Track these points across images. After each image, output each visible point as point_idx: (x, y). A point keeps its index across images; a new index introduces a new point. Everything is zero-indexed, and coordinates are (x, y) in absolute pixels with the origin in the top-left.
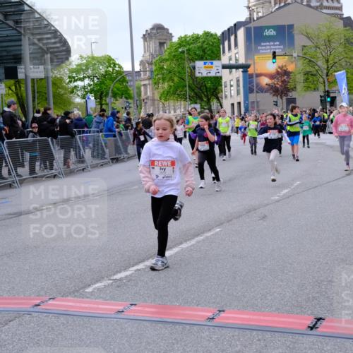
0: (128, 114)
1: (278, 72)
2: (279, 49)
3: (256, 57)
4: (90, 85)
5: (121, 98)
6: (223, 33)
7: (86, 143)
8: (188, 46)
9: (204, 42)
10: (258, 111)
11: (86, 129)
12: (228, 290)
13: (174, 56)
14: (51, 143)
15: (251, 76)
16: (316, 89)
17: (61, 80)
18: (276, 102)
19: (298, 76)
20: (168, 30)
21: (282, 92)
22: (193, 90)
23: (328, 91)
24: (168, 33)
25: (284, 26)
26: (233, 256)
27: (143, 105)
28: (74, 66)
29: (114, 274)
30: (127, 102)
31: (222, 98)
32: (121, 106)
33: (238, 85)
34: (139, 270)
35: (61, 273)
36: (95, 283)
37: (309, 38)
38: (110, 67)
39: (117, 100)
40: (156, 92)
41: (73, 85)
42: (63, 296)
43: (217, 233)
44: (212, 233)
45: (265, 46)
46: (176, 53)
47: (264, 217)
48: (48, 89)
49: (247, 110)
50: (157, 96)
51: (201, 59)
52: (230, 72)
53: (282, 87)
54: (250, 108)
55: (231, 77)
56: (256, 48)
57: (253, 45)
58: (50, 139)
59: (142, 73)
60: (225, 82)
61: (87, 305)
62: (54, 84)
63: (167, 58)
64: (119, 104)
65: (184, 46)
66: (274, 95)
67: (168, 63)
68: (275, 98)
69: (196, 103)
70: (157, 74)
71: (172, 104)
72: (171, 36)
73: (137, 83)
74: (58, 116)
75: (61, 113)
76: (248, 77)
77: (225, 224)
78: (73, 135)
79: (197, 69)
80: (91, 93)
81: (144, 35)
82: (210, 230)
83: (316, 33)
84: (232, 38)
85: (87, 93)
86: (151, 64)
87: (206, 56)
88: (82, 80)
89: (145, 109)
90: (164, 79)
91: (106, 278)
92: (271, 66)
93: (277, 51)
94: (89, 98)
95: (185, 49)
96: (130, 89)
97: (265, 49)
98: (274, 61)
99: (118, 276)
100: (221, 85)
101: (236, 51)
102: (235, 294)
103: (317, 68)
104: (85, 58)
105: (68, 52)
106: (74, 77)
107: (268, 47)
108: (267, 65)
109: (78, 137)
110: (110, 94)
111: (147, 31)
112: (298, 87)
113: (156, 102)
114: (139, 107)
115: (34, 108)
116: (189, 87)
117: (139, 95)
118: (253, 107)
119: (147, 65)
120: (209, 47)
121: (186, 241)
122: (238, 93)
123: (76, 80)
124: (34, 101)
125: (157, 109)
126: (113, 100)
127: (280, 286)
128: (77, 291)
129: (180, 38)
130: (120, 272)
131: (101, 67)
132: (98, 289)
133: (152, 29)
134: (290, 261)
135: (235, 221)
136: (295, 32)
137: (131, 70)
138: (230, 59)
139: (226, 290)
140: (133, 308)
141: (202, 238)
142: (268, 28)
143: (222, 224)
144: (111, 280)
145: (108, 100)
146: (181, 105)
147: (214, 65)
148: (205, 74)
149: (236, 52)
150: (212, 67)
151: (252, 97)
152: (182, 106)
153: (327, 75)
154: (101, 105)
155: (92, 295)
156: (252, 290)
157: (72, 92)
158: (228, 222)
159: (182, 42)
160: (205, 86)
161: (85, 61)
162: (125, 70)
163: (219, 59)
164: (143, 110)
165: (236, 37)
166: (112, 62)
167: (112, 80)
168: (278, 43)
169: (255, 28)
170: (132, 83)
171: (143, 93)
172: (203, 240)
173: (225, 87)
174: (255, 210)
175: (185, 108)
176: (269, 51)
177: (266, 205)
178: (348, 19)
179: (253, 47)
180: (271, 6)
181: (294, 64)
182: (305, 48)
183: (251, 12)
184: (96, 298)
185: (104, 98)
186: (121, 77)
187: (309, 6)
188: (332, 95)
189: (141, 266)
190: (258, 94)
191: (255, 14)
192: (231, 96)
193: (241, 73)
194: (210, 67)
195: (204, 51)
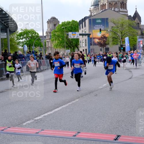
0: (41, 53)
1: (102, 37)
2: (102, 28)
3: (93, 31)
4: (25, 41)
5: (38, 47)
6: (80, 21)
7: (23, 65)
8: (65, 26)
9: (72, 24)
10: (94, 53)
11: (23, 59)
12: (82, 124)
13: (60, 30)
15: (91, 38)
16: (117, 44)
17: (14, 39)
19: (110, 39)
20: (57, 19)
21: (103, 45)
22: (68, 44)
23: (122, 45)
24: (57, 20)
25: (104, 18)
26: (84, 111)
27: (47, 50)
29: (35, 118)
30: (41, 48)
33: (86, 42)
34: (45, 116)
35: (13, 117)
36: (27, 121)
37: (114, 23)
38: (34, 34)
39: (36, 47)
40: (52, 44)
41: (18, 41)
42: (14, 127)
43: (77, 101)
44: (75, 101)
45: (97, 26)
47: (96, 95)
48: (8, 43)
49: (89, 52)
50: (53, 46)
51: (71, 31)
52: (83, 37)
53: (103, 43)
54: (90, 52)
55: (83, 39)
56: (93, 27)
57: (92, 26)
59: (47, 37)
60: (81, 41)
61: (23, 130)
62: (10, 40)
63: (57, 30)
64: (37, 49)
66: (100, 46)
67: (57, 33)
68: (101, 48)
69: (69, 49)
70: (53, 37)
72: (59, 22)
73: (44, 41)
77: (80, 98)
79: (69, 35)
80: (26, 45)
81: (48, 21)
82: (74, 100)
83: (117, 22)
84: (84, 23)
85: (24, 44)
86: (51, 33)
87: (73, 30)
88: (22, 39)
90: (56, 39)
91: (31, 119)
92: (99, 35)
93: (101, 28)
94: (25, 47)
95: (64, 27)
96: (42, 43)
97: (97, 28)
98: (100, 32)
99: (36, 118)
100: (79, 42)
101: (85, 28)
102: (84, 126)
103: (117, 36)
104: (23, 30)
105: (16, 27)
106: (19, 38)
108: (97, 34)
110: (34, 45)
111: (49, 20)
112: (110, 43)
113: (52, 49)
114: (45, 50)
116: (66, 42)
117: (45, 45)
118: (92, 51)
119: (49, 33)
120: (74, 26)
121: (64, 104)
122: (86, 45)
123: (20, 39)
125: (53, 52)
126: (35, 47)
127: (103, 123)
128: (20, 125)
129: (62, 23)
130: (37, 117)
131: (30, 34)
132: (28, 124)
133: (51, 19)
134: (107, 113)
135: (85, 96)
136: (109, 21)
137: (42, 35)
138: (83, 31)
140: (43, 131)
141: (71, 103)
142: (98, 19)
143: (79, 98)
144: (33, 120)
145: (33, 47)
146: (62, 50)
147: (76, 34)
148: (72, 38)
149: (85, 29)
151: (91, 47)
153: (122, 39)
154: (30, 49)
155: (25, 126)
156: (92, 124)
157: (18, 44)
158: (82, 97)
160: (72, 42)
163: (78, 31)
164: (47, 52)
166: (34, 32)
167: (34, 39)
168: (102, 25)
169: (93, 19)
170: (42, 41)
171: (47, 45)
172: (72, 104)
173: (81, 43)
174: (93, 92)
175: (64, 51)
176: (98, 28)
177: (97, 90)
178: (130, 16)
179: (92, 27)
180: (99, 10)
181: (108, 34)
182: (113, 28)
183: (91, 13)
184: (27, 127)
185: (31, 47)
186: (38, 38)
187: (114, 11)
188: (123, 47)
189: (46, 114)
190: (94, 46)
191: (93, 13)
192: (83, 47)
193: (87, 37)
194: (74, 35)
195: (72, 28)
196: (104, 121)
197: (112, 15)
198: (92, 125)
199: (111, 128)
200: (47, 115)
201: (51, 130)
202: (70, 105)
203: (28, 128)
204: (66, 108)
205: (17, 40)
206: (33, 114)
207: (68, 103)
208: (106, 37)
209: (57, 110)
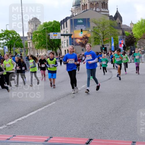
1: (83, 37)
2: (84, 28)
3: (74, 31)
5: (19, 48)
6: (61, 21)
9: (54, 25)
12: (55, 128)
15: (73, 39)
16: (99, 44)
18: (83, 49)
19: (92, 39)
22: (49, 45)
23: (103, 45)
25: (86, 19)
26: (59, 114)
27: (29, 50)
30: (21, 49)
31: (61, 48)
32: (18, 51)
33: (67, 42)
34: (19, 121)
37: (96, 24)
38: (14, 35)
39: (17, 49)
40: (34, 45)
43: (54, 104)
45: (78, 27)
50: (34, 47)
51: (53, 32)
52: (64, 37)
53: (85, 43)
55: (64, 39)
56: (75, 27)
59: (28, 37)
60: (62, 41)
63: (38, 31)
67: (39, 33)
68: (82, 48)
69: (50, 50)
70: (34, 38)
73: (25, 42)
76: (71, 39)
79: (50, 36)
80: (6, 46)
81: (29, 22)
82: (51, 103)
83: (99, 22)
84: (65, 23)
85: (4, 45)
86: (32, 34)
89: (30, 52)
90: (37, 40)
92: (81, 35)
94: (5, 48)
95: (46, 28)
96: (23, 44)
98: (82, 33)
100: (61, 42)
101: (67, 29)
103: (99, 36)
104: (4, 31)
108: (79, 34)
110: (14, 46)
111: (30, 20)
113: (34, 49)
114: (26, 52)
116: (47, 43)
117: (27, 46)
119: (30, 34)
120: (55, 27)
121: (40, 108)
126: (15, 48)
129: (44, 23)
130: (11, 122)
131: (10, 35)
133: (32, 19)
135: (62, 99)
136: (90, 21)
137: (22, 36)
138: (64, 32)
139: (54, 128)
140: (14, 137)
141: (47, 106)
142: (80, 19)
143: (56, 100)
144: (6, 125)
148: (54, 38)
150: (57, 35)
152: (45, 51)
153: (103, 39)
154: (11, 50)
158: (59, 99)
159: (45, 25)
162: (20, 36)
163: (59, 31)
164: (28, 53)
165: (66, 23)
166: (15, 33)
167: (15, 40)
168: (83, 26)
169: (74, 19)
170: (23, 42)
172: (48, 107)
173: (62, 43)
175: (46, 52)
176: (80, 29)
178: (112, 16)
179: (73, 27)
180: (81, 11)
181: (90, 34)
182: (94, 28)
185: (12, 48)
186: (19, 39)
187: (96, 11)
188: (105, 47)
190: (75, 46)
191: (74, 14)
192: (65, 47)
193: (69, 38)
194: (56, 35)
195: (54, 29)
196: (78, 124)
197: (94, 15)
198: (66, 128)
199: (84, 132)
204: (41, 111)
206: (6, 119)
207: (43, 107)
208: (88, 37)
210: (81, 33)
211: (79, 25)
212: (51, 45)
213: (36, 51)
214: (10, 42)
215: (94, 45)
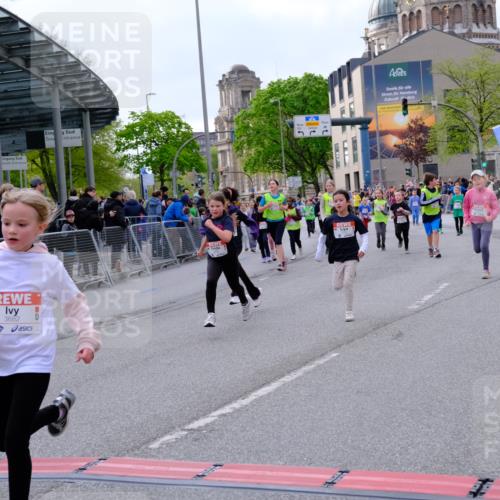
0: (201, 193)
1: (410, 128)
2: (411, 95)
3: (379, 107)
4: (145, 154)
5: (191, 171)
6: (331, 76)
7: (142, 236)
8: (282, 95)
9: (305, 88)
10: (384, 184)
11: (142, 216)
12: (352, 441)
13: (264, 108)
14: (93, 237)
15: (373, 135)
16: (466, 151)
17: (106, 148)
18: (410, 170)
19: (440, 133)
20: (253, 73)
21: (417, 156)
22: (291, 157)
23: (483, 153)
24: (254, 77)
25: (417, 63)
26: (358, 392)
27: (221, 179)
28: (122, 127)
29: (189, 423)
30: (199, 176)
31: (332, 167)
32: (189, 183)
33: (355, 148)
34: (224, 415)
35: (113, 422)
36: (162, 436)
37: (453, 79)
38: (174, 127)
39: (184, 174)
40: (238, 160)
41: (121, 154)
42: (118, 456)
43: (333, 360)
44: (326, 360)
45: (392, 92)
46: (266, 106)
47: (400, 334)
48: (88, 162)
49: (368, 183)
50: (240, 168)
51: (302, 112)
52: (344, 130)
53: (417, 148)
54: (372, 181)
55: (344, 137)
56: (379, 95)
57: (375, 90)
58: (92, 232)
59: (218, 134)
60: (337, 145)
61: (152, 468)
62: (95, 154)
63: (254, 112)
64: (187, 179)
65: (278, 95)
66: (406, 161)
67: (255, 120)
68: (408, 165)
69: (295, 175)
70: (241, 136)
71: (262, 178)
72: (258, 81)
73: (212, 149)
74: (102, 198)
75: (107, 194)
76: (368, 136)
77: (343, 347)
78: (124, 225)
79: (296, 126)
80: (147, 165)
81: (220, 82)
82: (322, 355)
83: (464, 73)
84: (345, 82)
85: (142, 164)
86: (231, 121)
87: (309, 108)
88: (135, 146)
90: (249, 143)
91: (177, 428)
92: (401, 121)
93: (408, 98)
94: (145, 172)
95: (278, 99)
96: (203, 157)
97: (391, 97)
98: (405, 112)
99: (195, 425)
100: (331, 149)
101: (351, 100)
102: (362, 446)
103: (466, 120)
104: (138, 116)
106: (123, 144)
107: (396, 93)
108: (394, 119)
109: (131, 227)
110: (175, 166)
111: (224, 75)
112: (439, 148)
113: (240, 175)
114: (215, 182)
115: (68, 188)
116: (285, 151)
117: (216, 165)
118: (377, 179)
119: (225, 123)
120: (312, 95)
121: (289, 372)
122: (355, 159)
123: (127, 148)
124: (67, 178)
126: (178, 174)
127: (427, 434)
128: (138, 448)
129: (271, 85)
130: (197, 419)
131: (161, 129)
132: (168, 444)
133: (232, 72)
135: (357, 341)
136: (434, 71)
137: (203, 130)
138: (343, 112)
139: (349, 441)
140: (218, 470)
141: (312, 367)
142: (396, 66)
143: (340, 346)
144: (188, 430)
145: (171, 173)
147: (320, 121)
148: (307, 135)
149: (351, 102)
150: (317, 124)
151: (375, 164)
153: (481, 131)
154: (162, 181)
155: (158, 453)
156: (387, 440)
157: (121, 165)
158: (348, 342)
159: (274, 90)
160: (308, 150)
161: (138, 121)
162: (194, 131)
163: (328, 112)
165: (350, 80)
166: (176, 121)
167: (177, 145)
168: (410, 87)
169: (376, 67)
170: (204, 150)
171: (220, 163)
172: (314, 370)
173: (337, 150)
174: (386, 324)
176: (397, 99)
177: (401, 318)
179: (375, 94)
180: (398, 36)
181: (433, 115)
182: (449, 94)
183: (370, 45)
184: (164, 458)
185: (166, 172)
186: (190, 141)
187: (452, 33)
188: (488, 158)
189: (227, 409)
190: (383, 160)
191: (376, 47)
192: (345, 163)
193: (359, 131)
194: (314, 124)
195: (305, 101)
196: (430, 428)
198: (390, 442)
199: (456, 453)
200: (231, 411)
201: (246, 464)
202: (309, 372)
203: (166, 460)
204: (295, 384)
205: (118, 150)
206: (181, 410)
207: (300, 367)
208: (426, 128)
209: (265, 393)
210: (401, 113)
211: (393, 86)
212: (297, 157)
213: (246, 180)
214: (161, 152)
215: (450, 153)
